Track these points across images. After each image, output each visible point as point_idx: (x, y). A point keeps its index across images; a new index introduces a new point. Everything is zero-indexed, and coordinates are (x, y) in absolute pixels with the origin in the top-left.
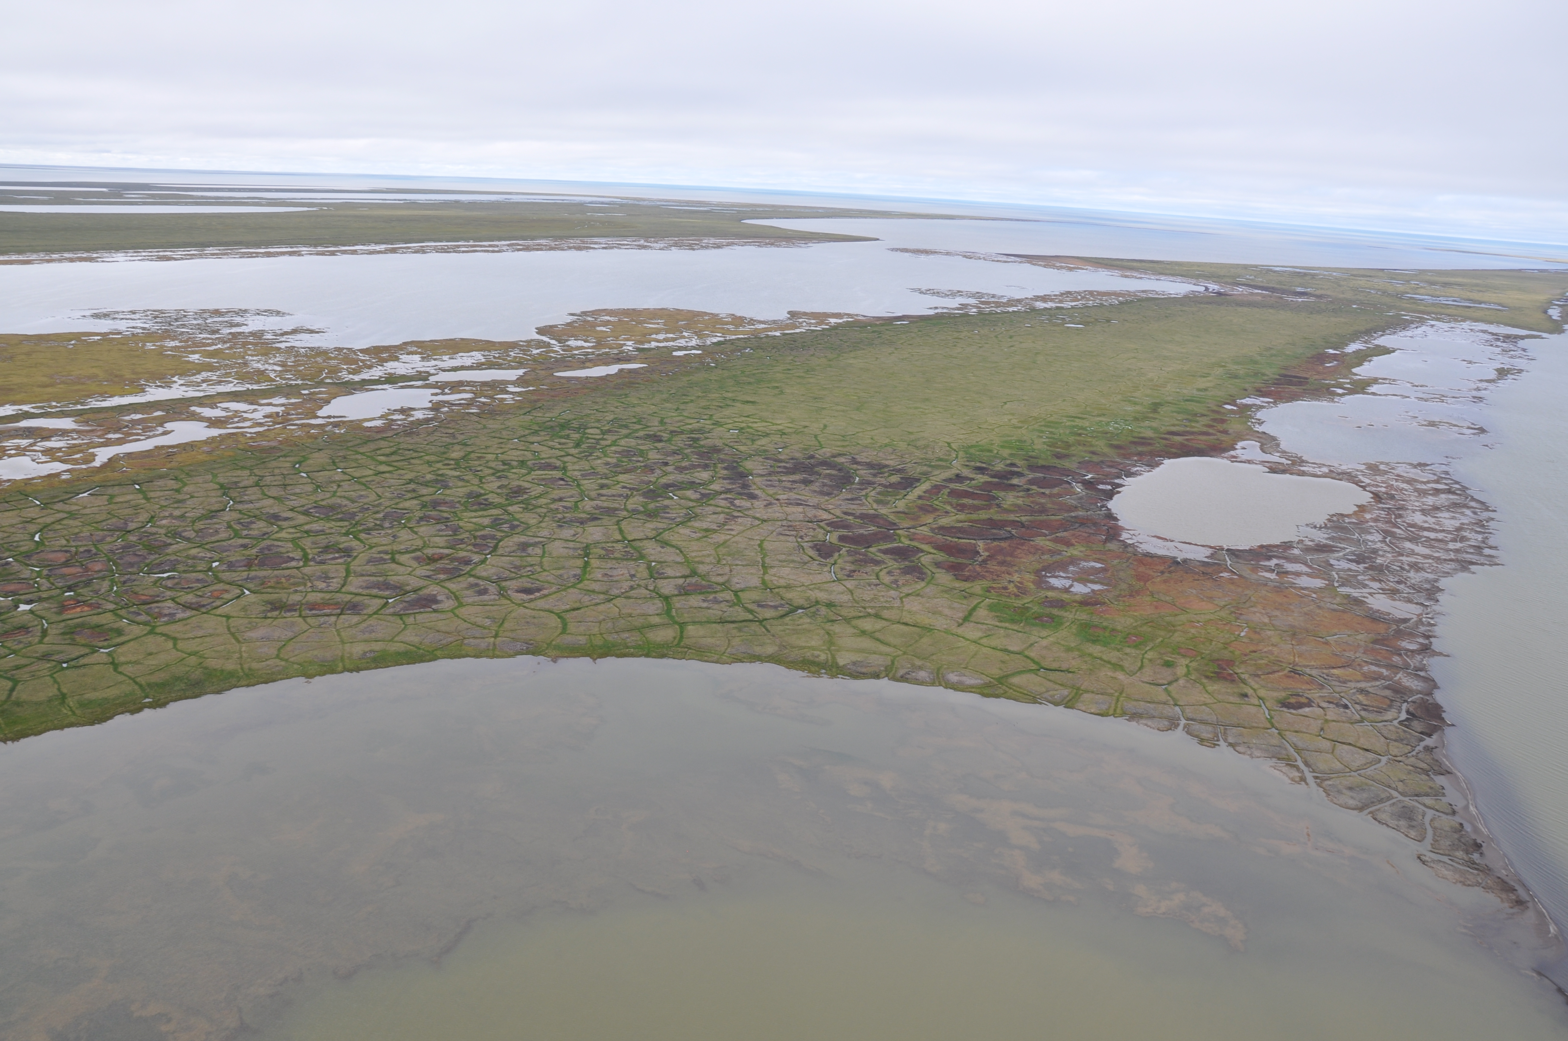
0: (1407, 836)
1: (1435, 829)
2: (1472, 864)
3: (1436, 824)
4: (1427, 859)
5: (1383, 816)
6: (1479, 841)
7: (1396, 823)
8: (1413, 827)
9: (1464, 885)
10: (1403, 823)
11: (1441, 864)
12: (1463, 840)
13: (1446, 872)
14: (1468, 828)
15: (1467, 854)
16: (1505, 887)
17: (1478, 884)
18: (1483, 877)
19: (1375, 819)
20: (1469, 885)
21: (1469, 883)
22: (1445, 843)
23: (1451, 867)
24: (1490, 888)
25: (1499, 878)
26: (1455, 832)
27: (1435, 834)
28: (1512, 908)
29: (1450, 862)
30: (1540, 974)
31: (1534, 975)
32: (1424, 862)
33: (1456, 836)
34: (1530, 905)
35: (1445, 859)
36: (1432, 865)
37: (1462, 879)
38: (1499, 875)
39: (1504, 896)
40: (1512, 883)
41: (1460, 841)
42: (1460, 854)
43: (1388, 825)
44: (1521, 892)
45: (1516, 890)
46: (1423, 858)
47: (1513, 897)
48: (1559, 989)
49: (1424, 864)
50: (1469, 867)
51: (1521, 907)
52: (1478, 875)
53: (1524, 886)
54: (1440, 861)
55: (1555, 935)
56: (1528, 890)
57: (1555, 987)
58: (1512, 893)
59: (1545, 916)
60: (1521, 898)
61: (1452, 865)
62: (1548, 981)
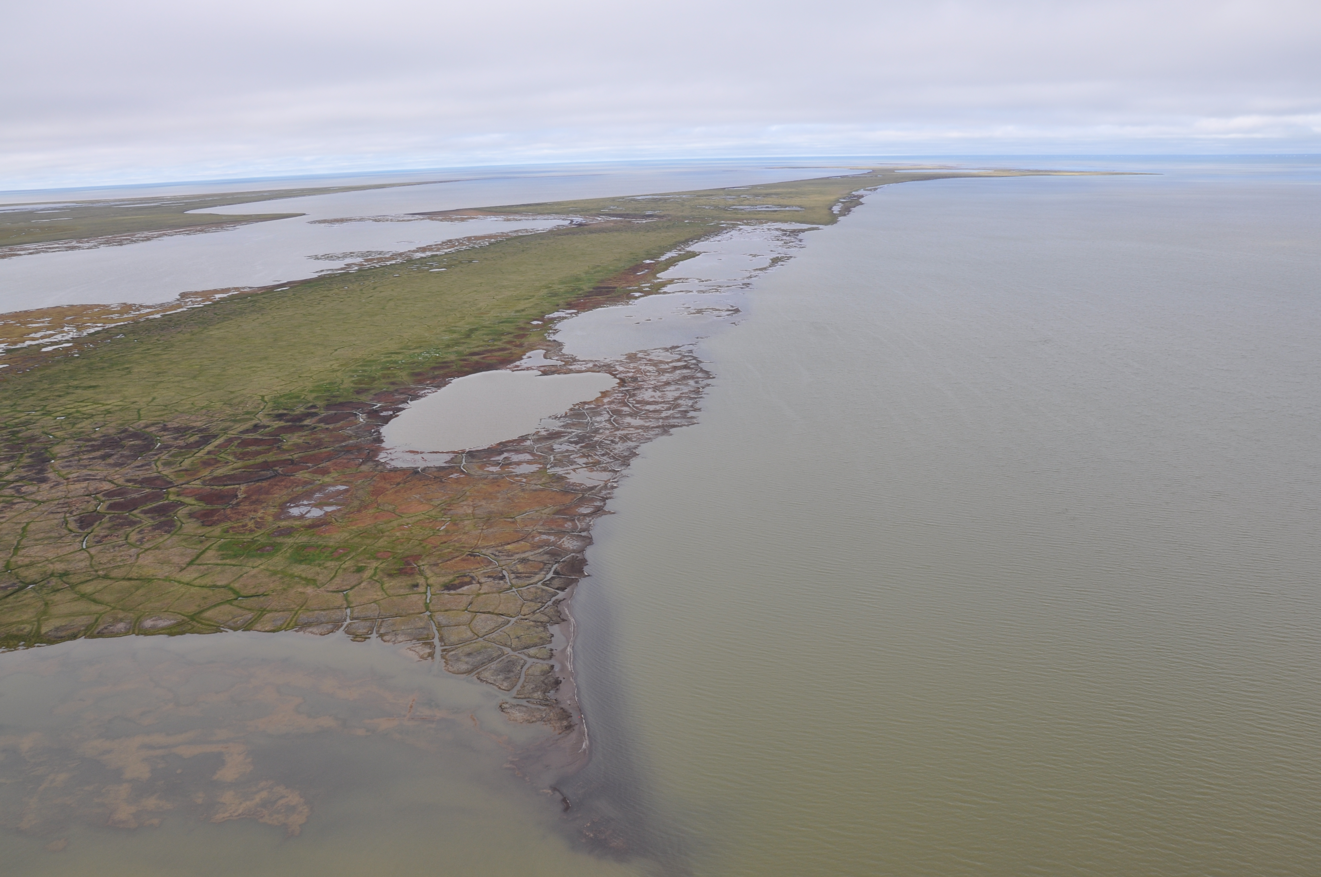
0: (500, 688)
1: (526, 675)
2: (545, 702)
3: (530, 672)
4: (507, 706)
5: (486, 675)
6: (561, 679)
7: (495, 678)
8: (509, 678)
9: (530, 722)
10: (501, 677)
11: (518, 708)
12: (546, 681)
13: (518, 714)
14: (557, 669)
15: (544, 693)
17: (542, 719)
18: (548, 711)
19: (478, 678)
20: (533, 722)
21: (534, 719)
22: (530, 686)
23: (524, 709)
24: (549, 720)
25: (562, 708)
26: (543, 675)
27: (525, 681)
28: (560, 734)
29: (526, 704)
30: (554, 789)
31: (550, 791)
32: (502, 709)
33: (542, 678)
34: (576, 728)
35: (524, 702)
36: (509, 710)
37: (529, 718)
38: (563, 706)
39: (558, 724)
40: (570, 711)
41: (543, 682)
42: (538, 695)
43: (487, 682)
44: (575, 718)
45: (572, 717)
46: (505, 705)
47: (565, 723)
48: (564, 800)
49: (502, 711)
50: (540, 704)
51: (567, 732)
52: (545, 710)
53: (580, 710)
54: (518, 705)
55: (585, 750)
56: (582, 714)
57: (561, 797)
58: (566, 720)
59: (584, 735)
60: (571, 723)
61: (526, 707)
62: (557, 794)
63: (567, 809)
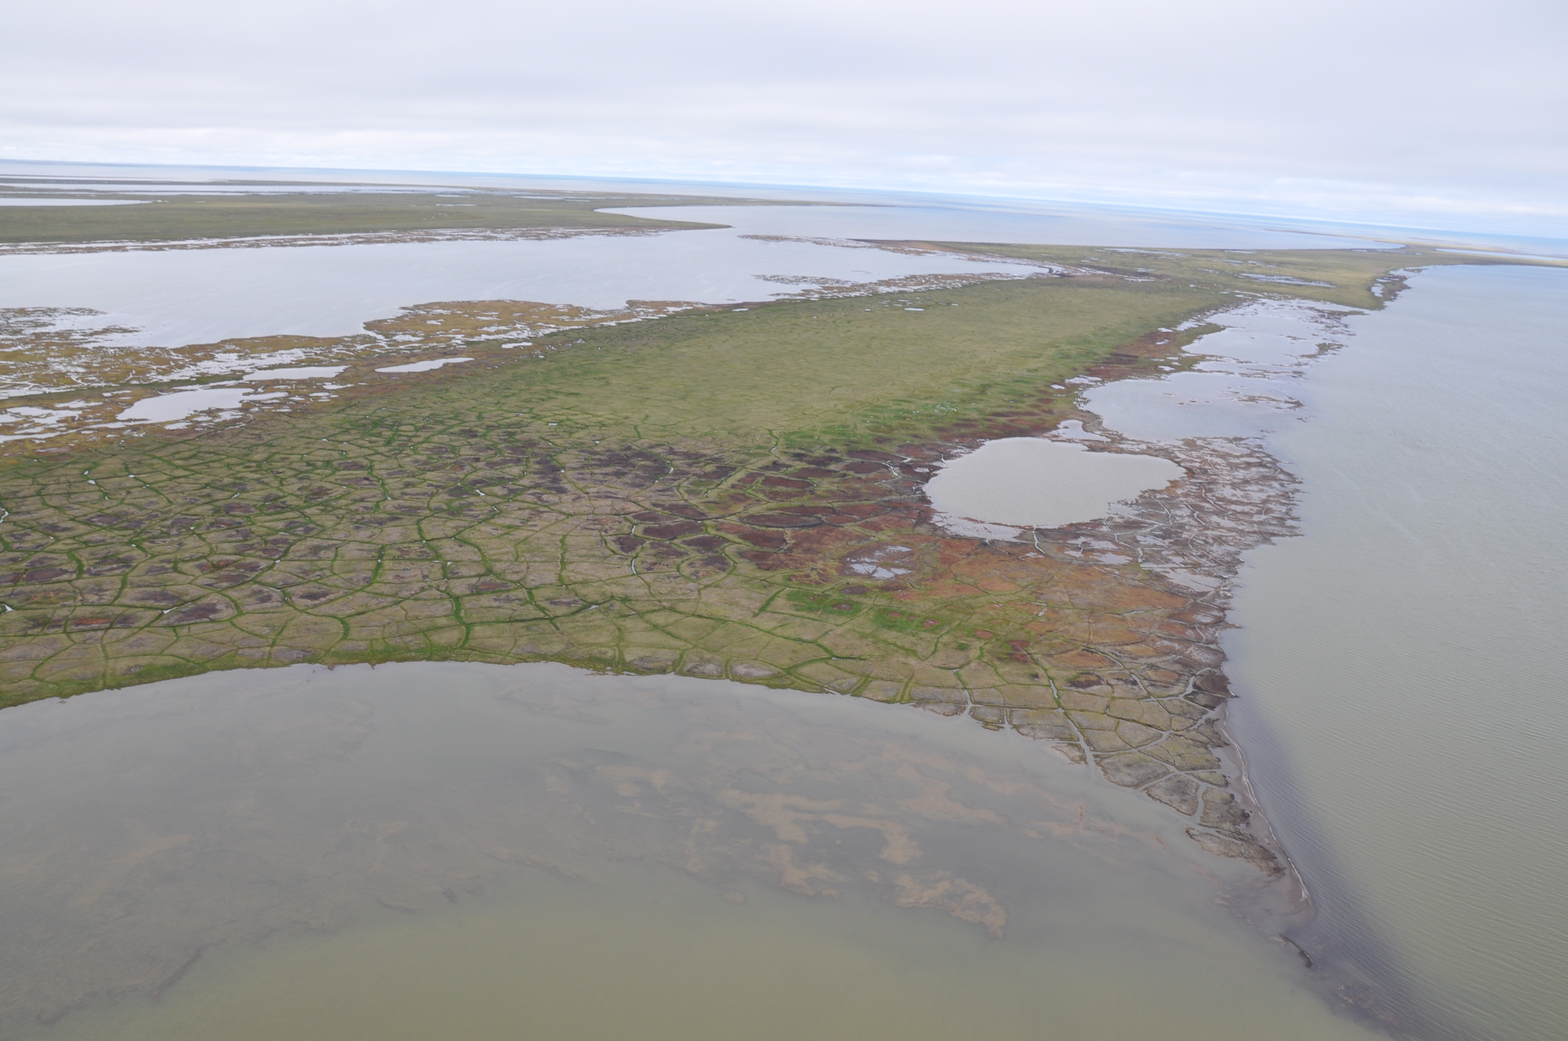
0: (1178, 810)
1: (1206, 801)
2: (1238, 835)
3: (1208, 797)
4: (1195, 832)
5: (1157, 792)
6: (1247, 811)
7: (1169, 798)
8: (1185, 801)
9: (1228, 856)
10: (1176, 798)
11: (1208, 837)
12: (1231, 812)
13: (1212, 845)
14: (1238, 798)
15: (1234, 824)
16: (1267, 855)
17: (1241, 855)
18: (1246, 847)
19: (1149, 795)
20: (1232, 856)
21: (1232, 854)
22: (1214, 816)
23: (1217, 839)
24: (1252, 858)
25: (1261, 847)
26: (1225, 804)
27: (1205, 807)
28: (1269, 876)
29: (1217, 834)
30: (1286, 939)
31: (1281, 940)
32: (1191, 836)
33: (1226, 807)
34: (1287, 871)
35: (1213, 831)
36: (1199, 838)
37: (1226, 851)
38: (1261, 844)
39: (1264, 865)
40: (1273, 851)
41: (1229, 812)
42: (1227, 825)
43: (1161, 801)
44: (1281, 859)
45: (1276, 858)
46: (1191, 832)
47: (1272, 865)
48: (1302, 953)
49: (1191, 837)
50: (1234, 838)
51: (1278, 874)
52: (1242, 845)
53: (1284, 853)
54: (1207, 834)
55: (1306, 900)
56: (1287, 857)
57: (1298, 950)
58: (1272, 861)
59: (1299, 882)
60: (1279, 866)
61: (1218, 837)
62: (1291, 945)
63: (1309, 964)
